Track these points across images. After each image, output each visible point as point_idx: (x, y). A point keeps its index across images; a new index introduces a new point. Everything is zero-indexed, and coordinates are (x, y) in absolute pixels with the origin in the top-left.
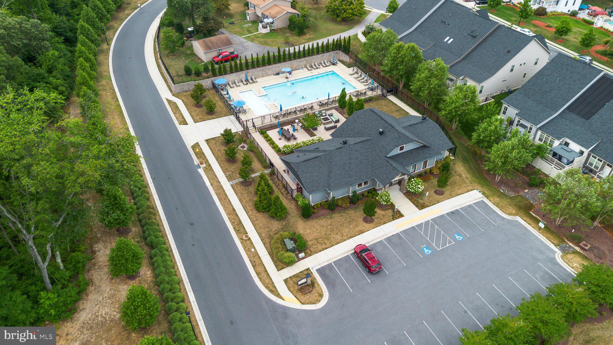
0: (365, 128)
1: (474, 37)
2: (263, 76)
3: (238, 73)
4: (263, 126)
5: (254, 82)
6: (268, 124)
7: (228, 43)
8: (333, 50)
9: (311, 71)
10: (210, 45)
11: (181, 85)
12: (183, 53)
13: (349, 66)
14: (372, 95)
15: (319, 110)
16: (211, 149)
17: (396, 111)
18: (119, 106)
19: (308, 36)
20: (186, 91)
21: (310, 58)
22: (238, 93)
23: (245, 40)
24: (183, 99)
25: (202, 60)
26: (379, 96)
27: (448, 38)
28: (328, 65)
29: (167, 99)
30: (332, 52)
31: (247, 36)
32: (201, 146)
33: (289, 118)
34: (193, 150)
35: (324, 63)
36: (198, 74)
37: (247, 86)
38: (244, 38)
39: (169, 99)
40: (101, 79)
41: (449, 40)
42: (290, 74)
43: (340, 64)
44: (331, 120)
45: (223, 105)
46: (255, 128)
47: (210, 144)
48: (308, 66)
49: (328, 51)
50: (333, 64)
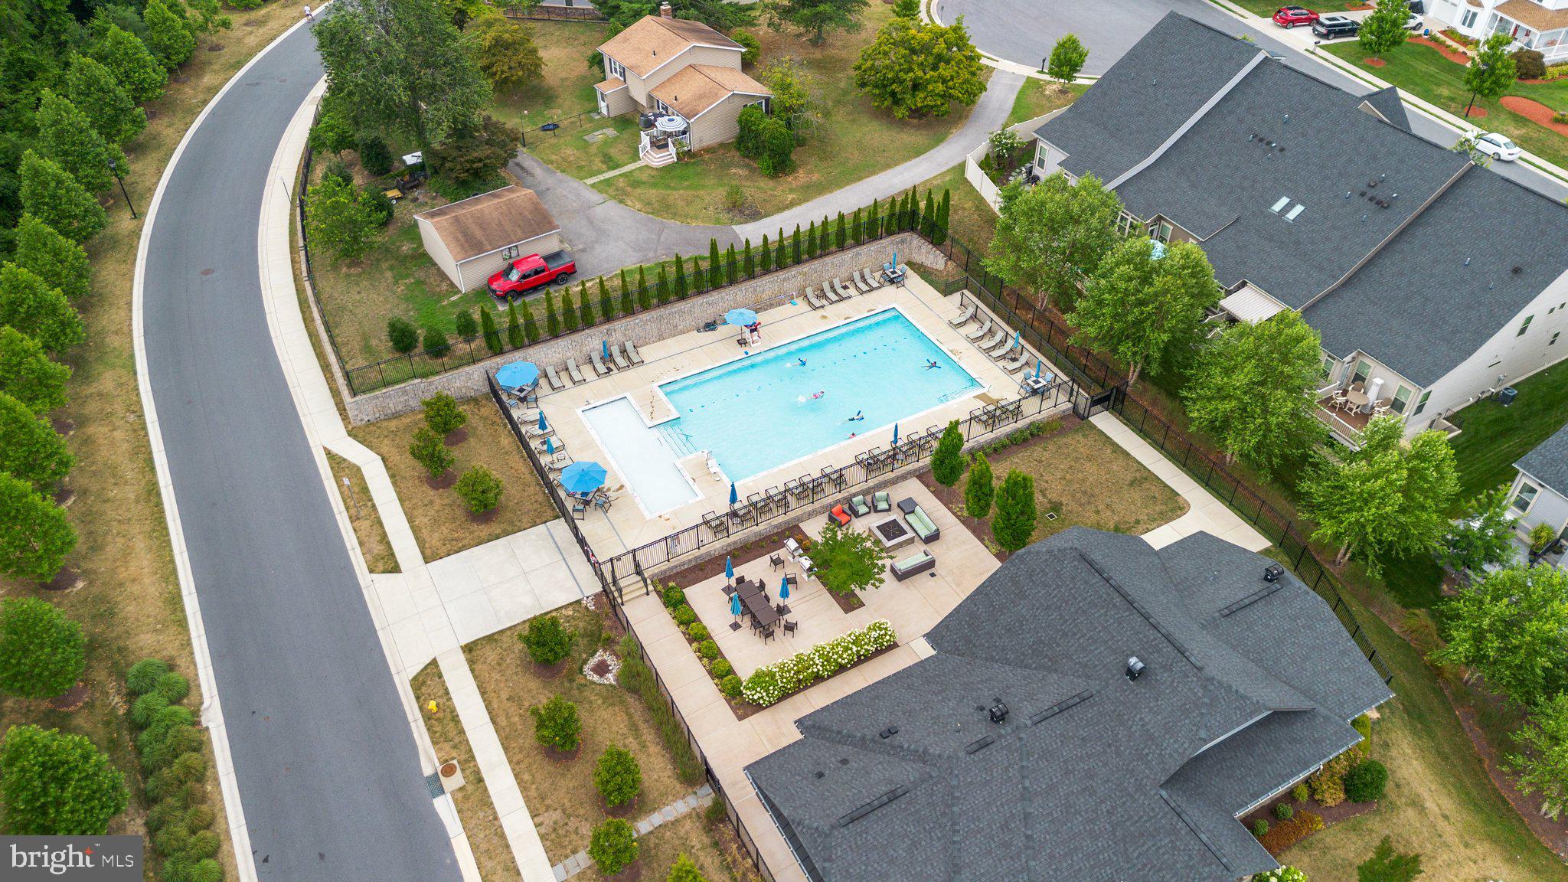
0: (1065, 634)
1: (1382, 205)
2: (661, 337)
3: (576, 337)
4: (671, 569)
5: (632, 364)
6: (690, 556)
7: (540, 222)
8: (890, 233)
9: (821, 312)
10: (478, 234)
11: (377, 397)
12: (386, 251)
13: (947, 289)
14: (1039, 417)
15: (864, 486)
16: (483, 693)
17: (1131, 484)
18: (153, 491)
19: (802, 176)
20: (396, 416)
21: (816, 264)
22: (579, 411)
23: (594, 197)
24: (385, 449)
25: (452, 285)
26: (1064, 417)
27: (1284, 201)
28: (875, 284)
29: (328, 453)
30: (886, 241)
31: (601, 177)
32: (446, 677)
33: (762, 527)
34: (418, 698)
35: (863, 278)
36: (438, 349)
37: (606, 382)
38: (593, 186)
39: (335, 450)
40: (101, 368)
41: (1288, 209)
42: (752, 331)
43: (914, 280)
44: (910, 534)
45: (527, 472)
46: (645, 580)
47: (478, 667)
48: (809, 291)
49: (874, 237)
50: (892, 281)
